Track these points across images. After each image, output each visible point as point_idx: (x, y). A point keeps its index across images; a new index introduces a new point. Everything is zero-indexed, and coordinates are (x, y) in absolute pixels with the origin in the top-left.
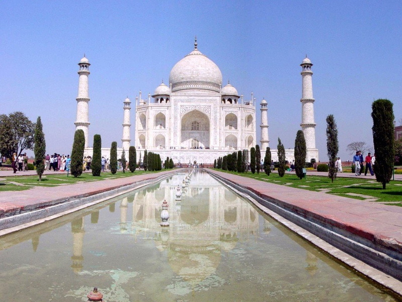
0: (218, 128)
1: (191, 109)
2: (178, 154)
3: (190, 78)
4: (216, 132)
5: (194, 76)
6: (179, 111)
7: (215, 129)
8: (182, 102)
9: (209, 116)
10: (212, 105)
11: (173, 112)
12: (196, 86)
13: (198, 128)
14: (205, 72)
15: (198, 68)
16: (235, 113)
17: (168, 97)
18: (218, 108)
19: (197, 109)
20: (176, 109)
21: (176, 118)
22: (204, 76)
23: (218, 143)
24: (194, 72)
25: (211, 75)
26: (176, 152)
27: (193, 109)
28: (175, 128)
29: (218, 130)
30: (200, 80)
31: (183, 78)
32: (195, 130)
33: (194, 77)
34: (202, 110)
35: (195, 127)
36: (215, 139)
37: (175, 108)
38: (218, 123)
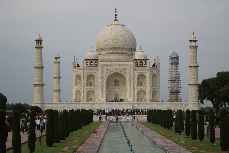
0: (132, 85)
1: (113, 72)
2: (106, 105)
3: (112, 46)
4: (131, 88)
5: (115, 43)
6: (104, 73)
7: (130, 86)
8: (107, 66)
9: (126, 77)
10: (128, 68)
11: (100, 73)
12: (116, 52)
13: (118, 84)
14: (123, 41)
15: (118, 37)
16: (144, 74)
17: (96, 61)
18: (132, 70)
19: (117, 71)
20: (102, 72)
21: (102, 78)
22: (122, 44)
23: (132, 96)
24: (115, 40)
25: (127, 42)
26: (105, 104)
27: (115, 71)
28: (102, 85)
29: (132, 87)
30: (120, 47)
31: (107, 45)
32: (116, 86)
33: (115, 45)
34: (121, 72)
35: (116, 84)
36: (130, 93)
37: (102, 70)
38: (132, 82)
